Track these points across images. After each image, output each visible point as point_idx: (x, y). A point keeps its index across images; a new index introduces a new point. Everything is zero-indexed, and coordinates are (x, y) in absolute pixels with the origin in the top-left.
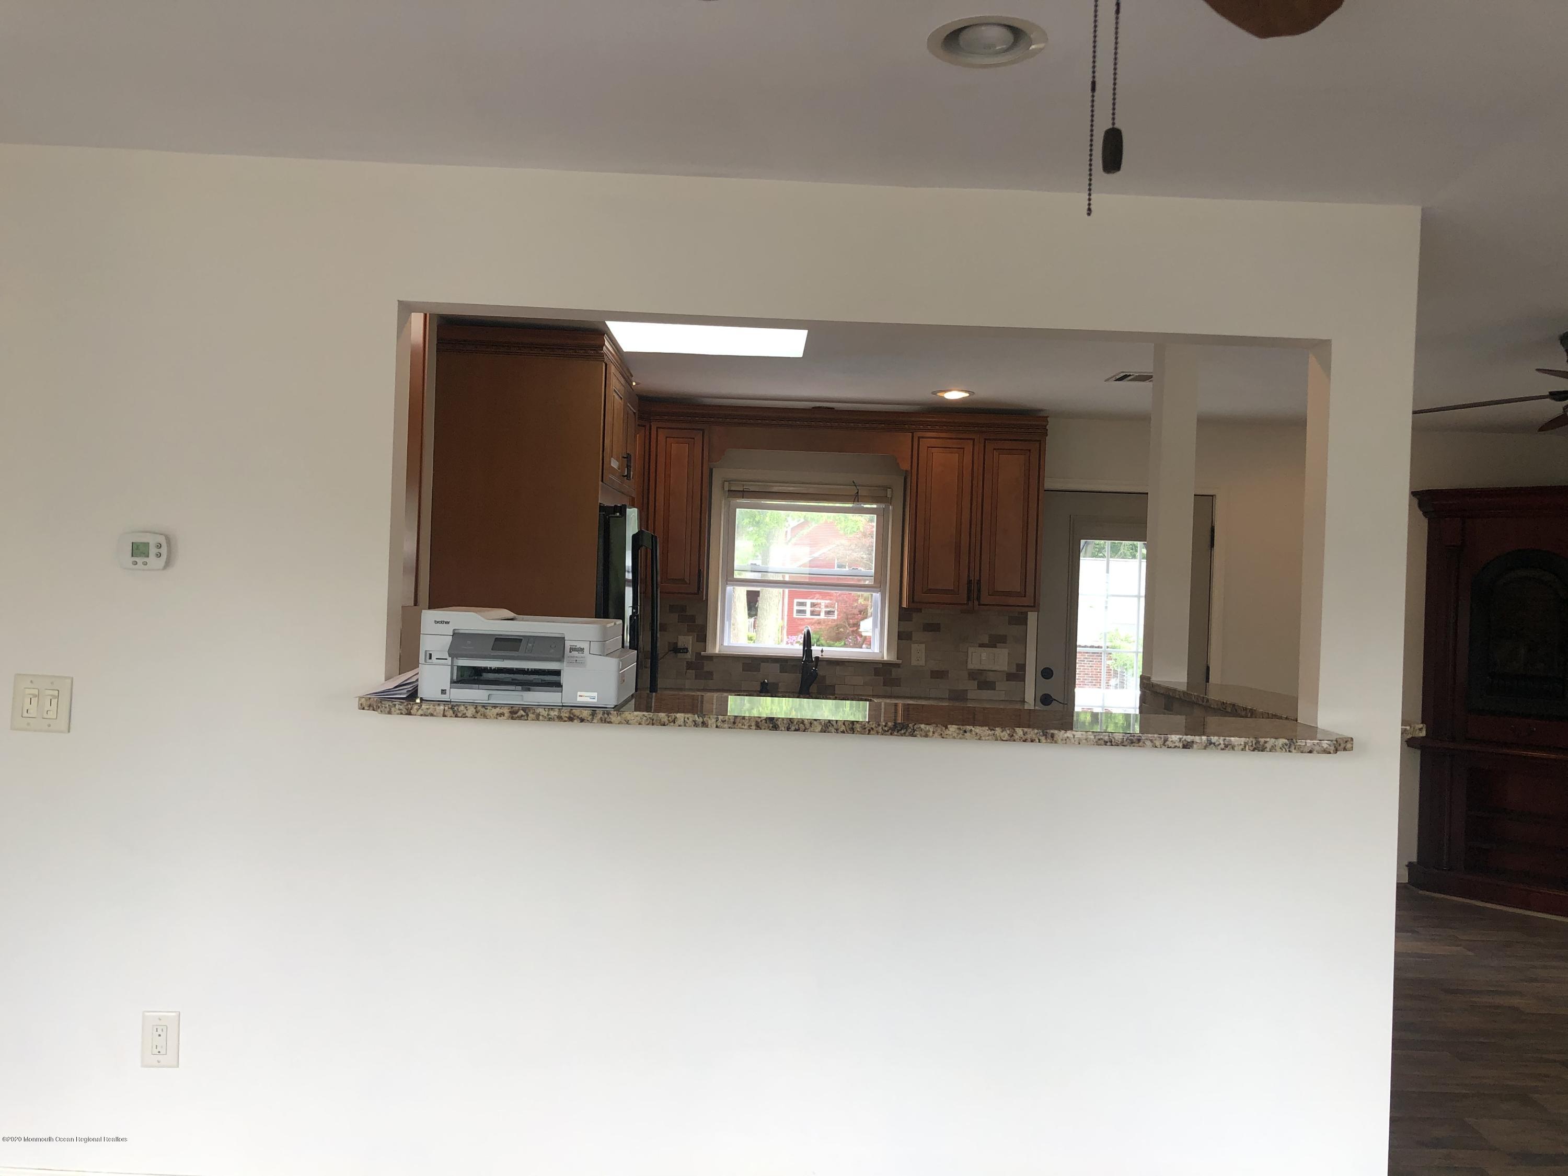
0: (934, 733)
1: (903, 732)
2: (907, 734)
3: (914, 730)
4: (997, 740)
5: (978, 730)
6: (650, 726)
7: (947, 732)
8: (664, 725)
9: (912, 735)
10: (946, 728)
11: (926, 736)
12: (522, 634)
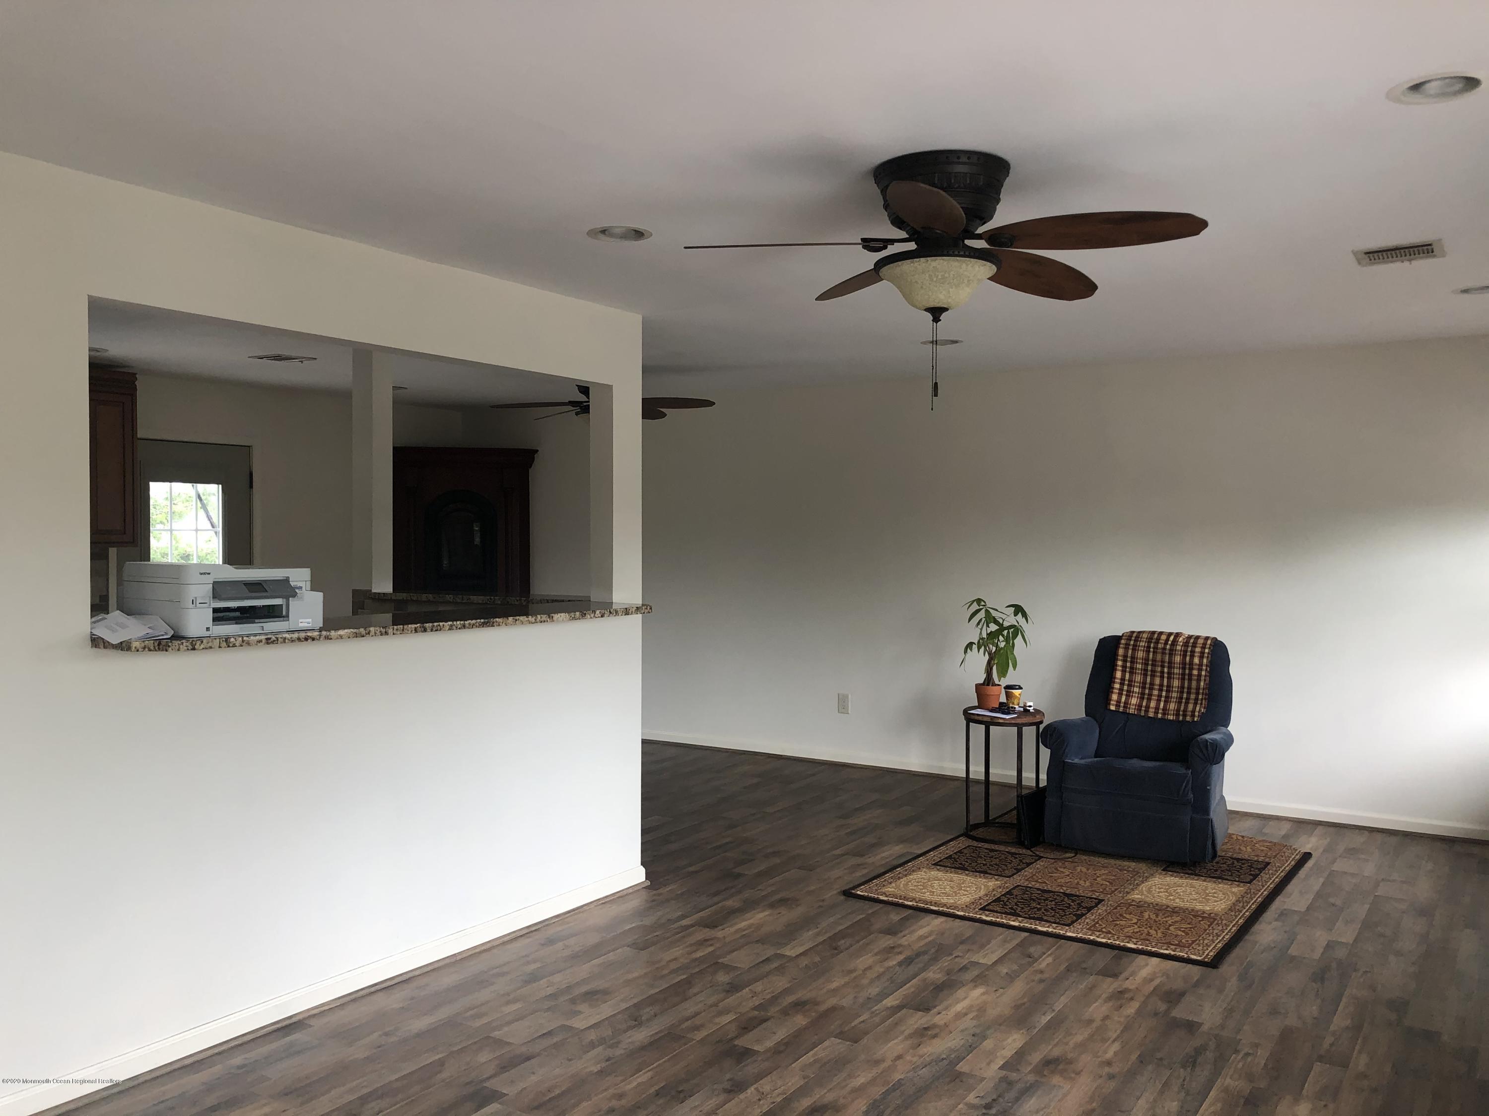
0: (502, 623)
1: (488, 624)
2: (490, 625)
3: (493, 623)
4: (530, 623)
5: (521, 618)
6: (355, 638)
7: (508, 622)
8: (363, 636)
9: (493, 626)
10: (508, 619)
11: (499, 625)
12: (259, 579)
